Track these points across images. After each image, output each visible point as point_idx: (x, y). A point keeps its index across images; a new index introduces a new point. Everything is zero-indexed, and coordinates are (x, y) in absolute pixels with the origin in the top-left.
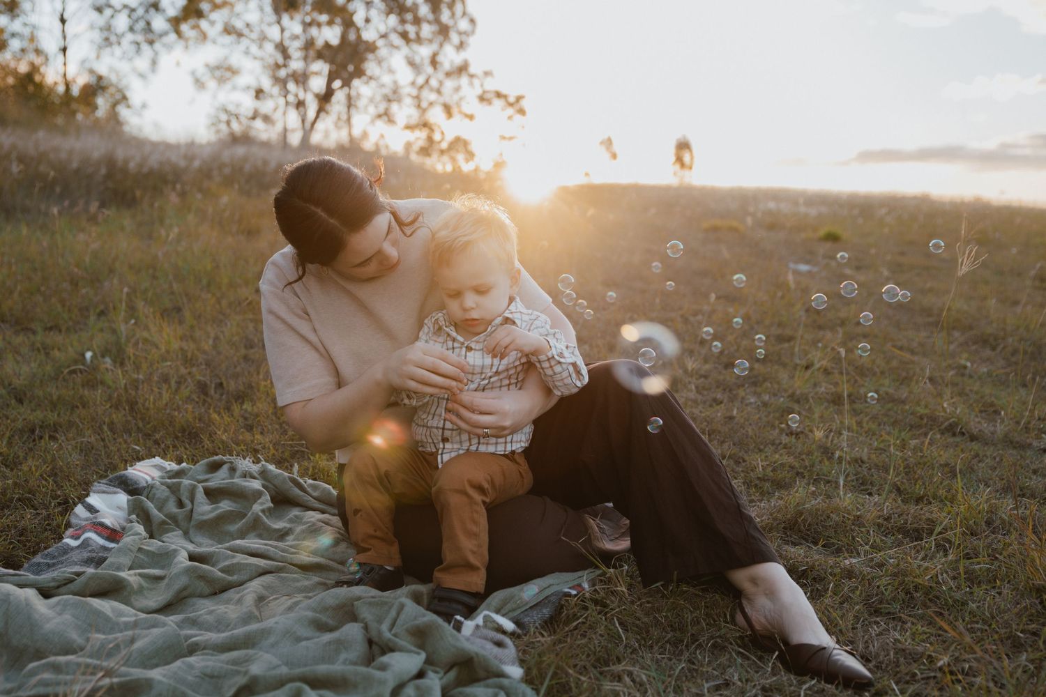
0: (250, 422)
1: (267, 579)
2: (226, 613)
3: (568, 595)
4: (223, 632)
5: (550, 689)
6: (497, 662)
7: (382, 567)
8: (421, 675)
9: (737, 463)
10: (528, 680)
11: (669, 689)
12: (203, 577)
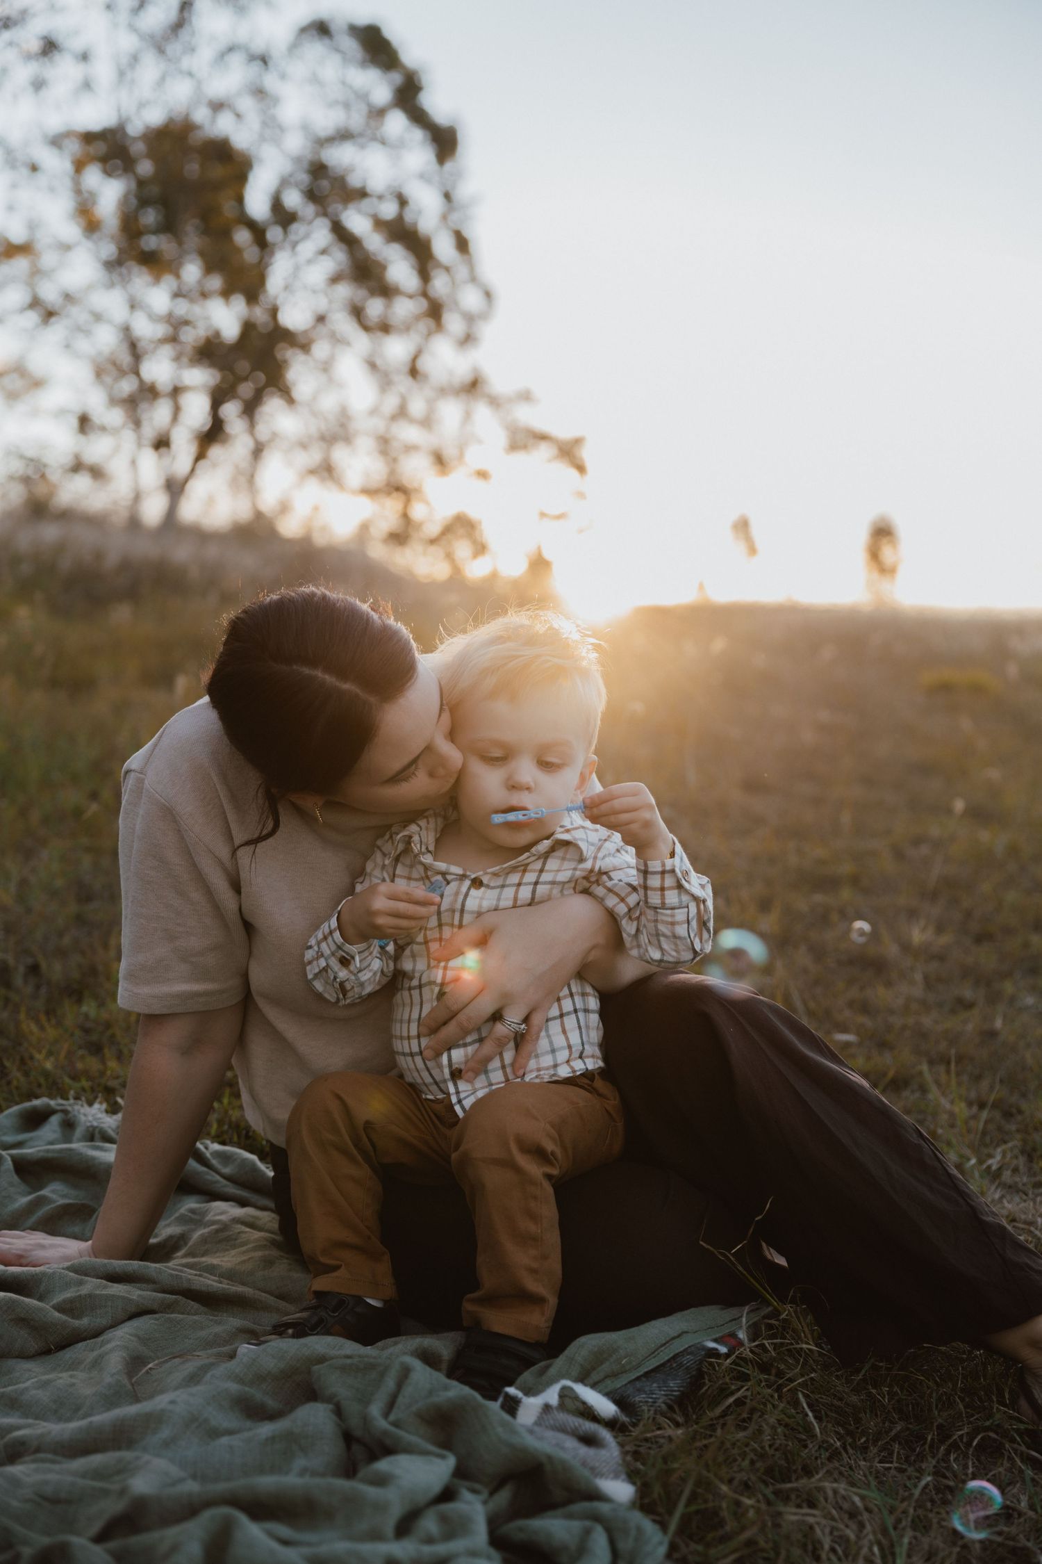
0: (94, 1037)
1: (143, 1324)
2: (73, 1385)
3: (713, 1353)
4: (69, 1420)
5: (685, 1520)
6: (586, 1473)
7: (359, 1300)
8: (447, 1495)
9: (1008, 1115)
10: (644, 1502)
11: (904, 1523)
12: (25, 1321)
